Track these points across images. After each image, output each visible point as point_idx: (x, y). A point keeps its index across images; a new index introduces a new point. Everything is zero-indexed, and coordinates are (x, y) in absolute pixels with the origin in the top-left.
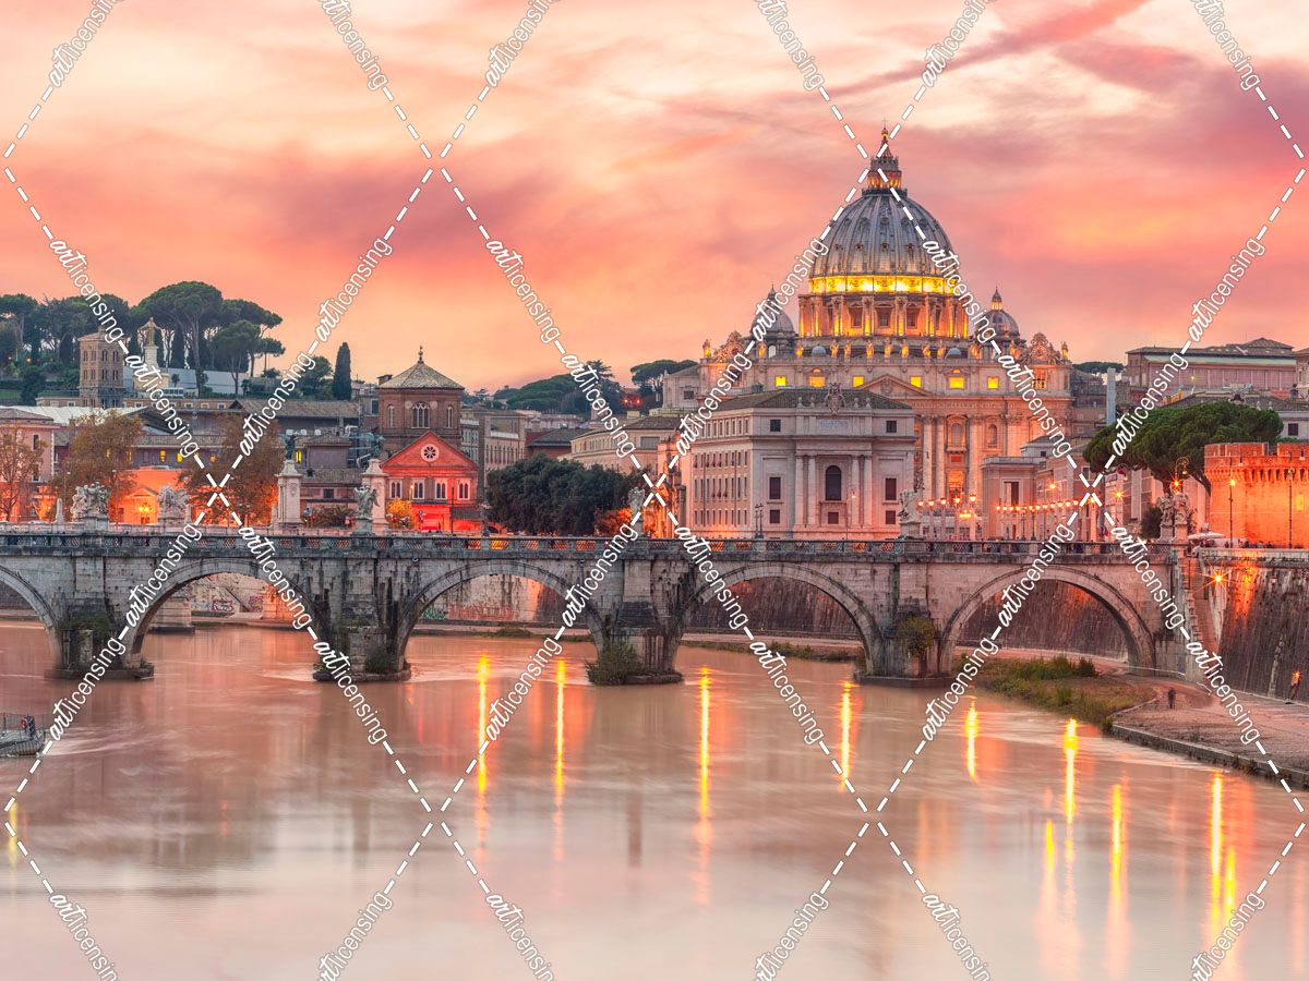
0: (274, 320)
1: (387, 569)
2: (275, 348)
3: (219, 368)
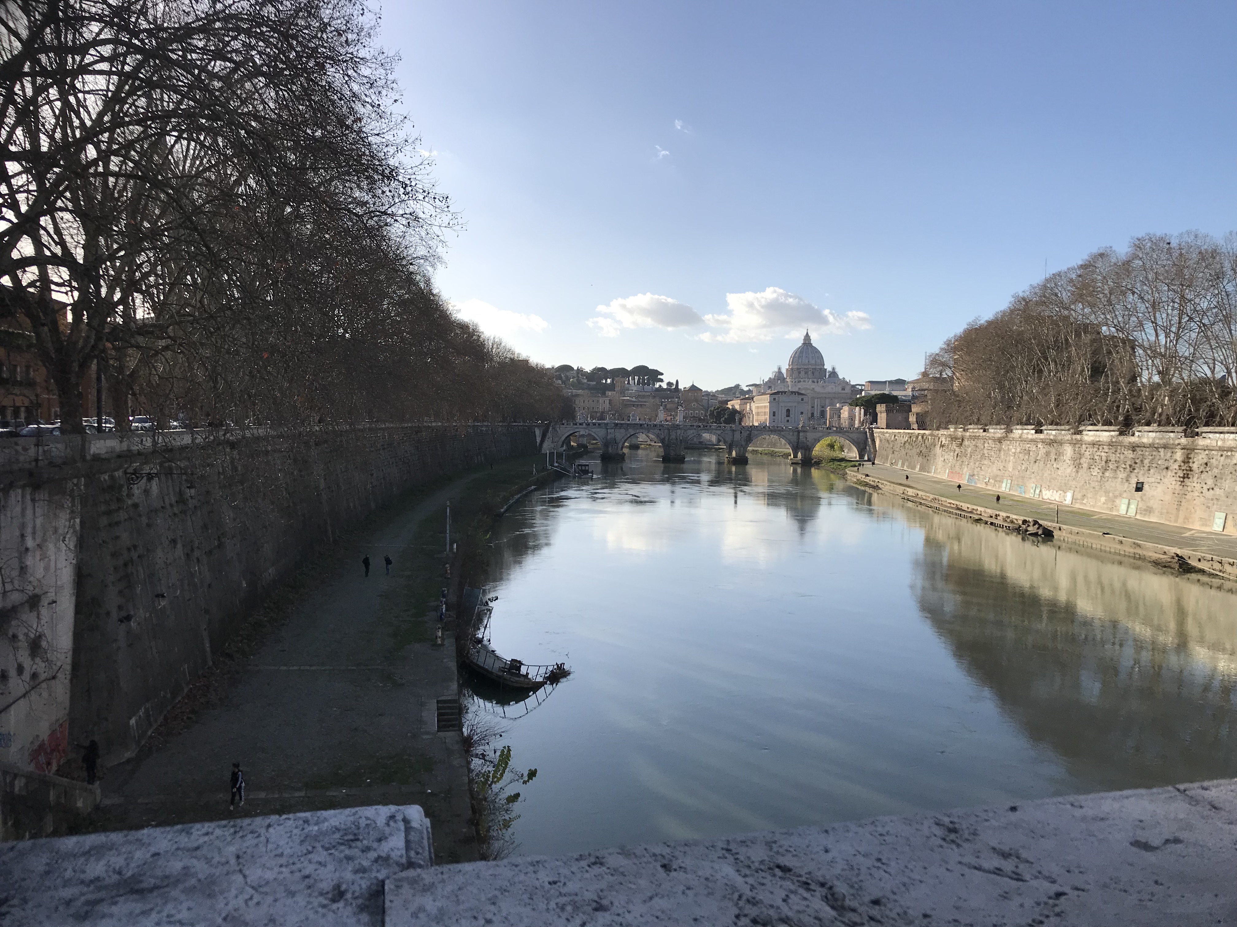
0: (662, 374)
1: (679, 432)
2: (662, 380)
3: (648, 385)
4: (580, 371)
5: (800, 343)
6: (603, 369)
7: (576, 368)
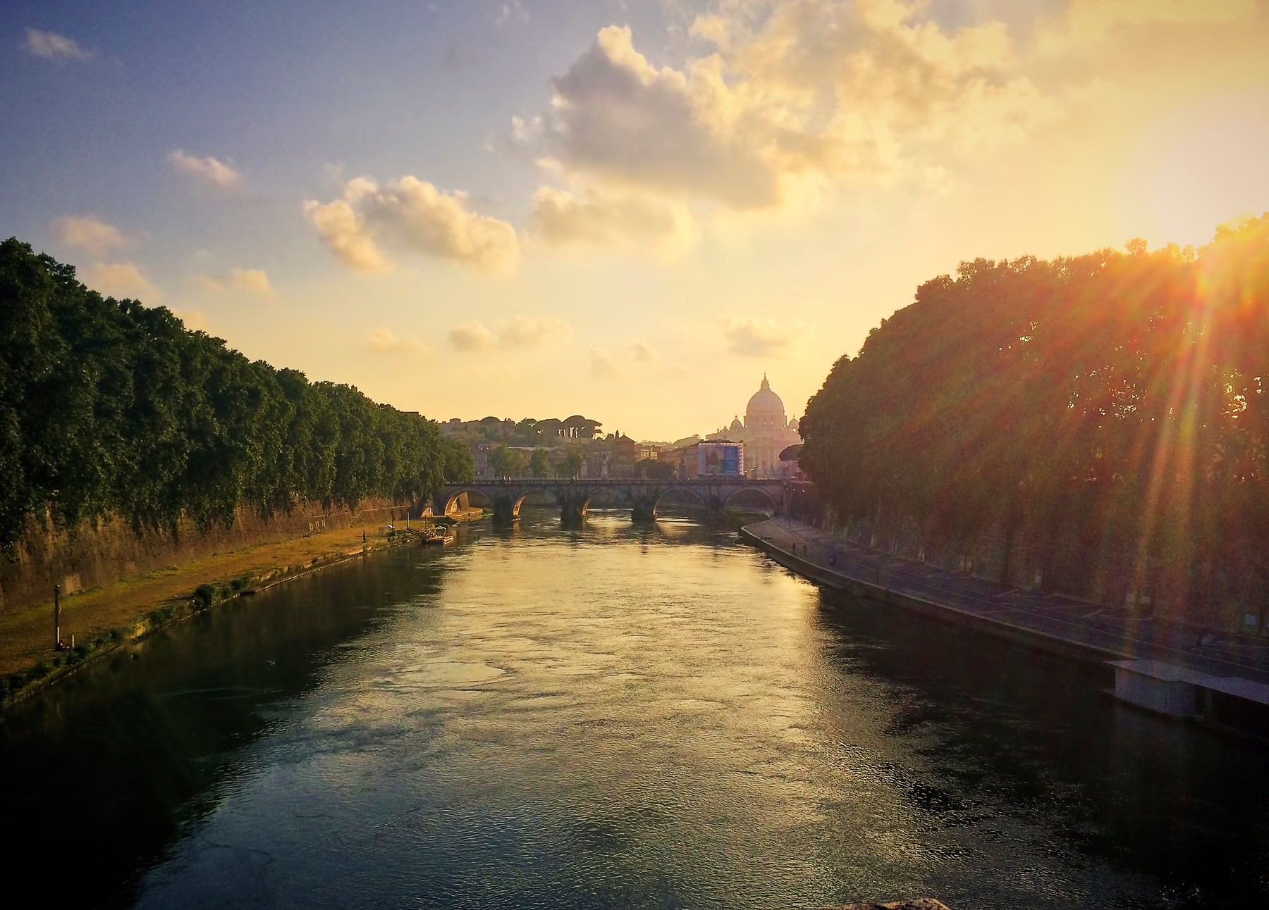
0: (600, 425)
2: (600, 432)
3: (584, 437)
4: (508, 422)
5: (757, 388)
6: (533, 421)
7: (502, 419)
